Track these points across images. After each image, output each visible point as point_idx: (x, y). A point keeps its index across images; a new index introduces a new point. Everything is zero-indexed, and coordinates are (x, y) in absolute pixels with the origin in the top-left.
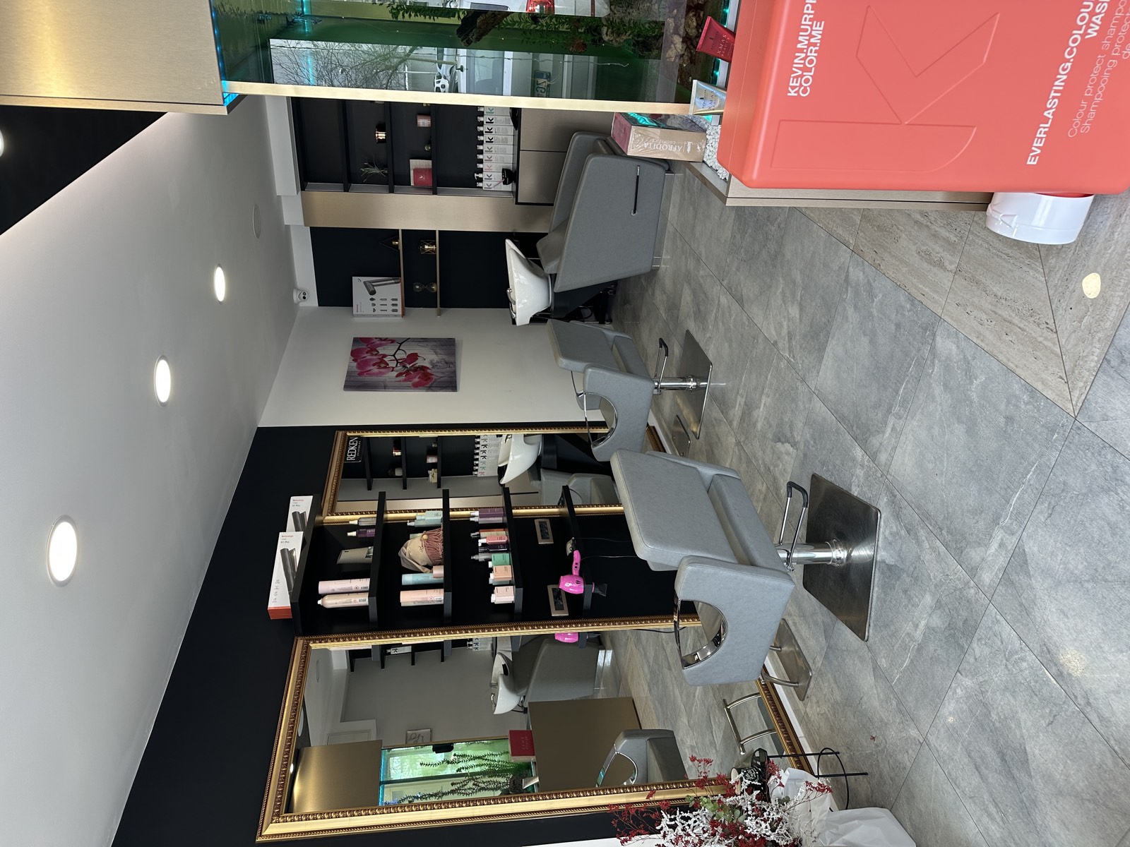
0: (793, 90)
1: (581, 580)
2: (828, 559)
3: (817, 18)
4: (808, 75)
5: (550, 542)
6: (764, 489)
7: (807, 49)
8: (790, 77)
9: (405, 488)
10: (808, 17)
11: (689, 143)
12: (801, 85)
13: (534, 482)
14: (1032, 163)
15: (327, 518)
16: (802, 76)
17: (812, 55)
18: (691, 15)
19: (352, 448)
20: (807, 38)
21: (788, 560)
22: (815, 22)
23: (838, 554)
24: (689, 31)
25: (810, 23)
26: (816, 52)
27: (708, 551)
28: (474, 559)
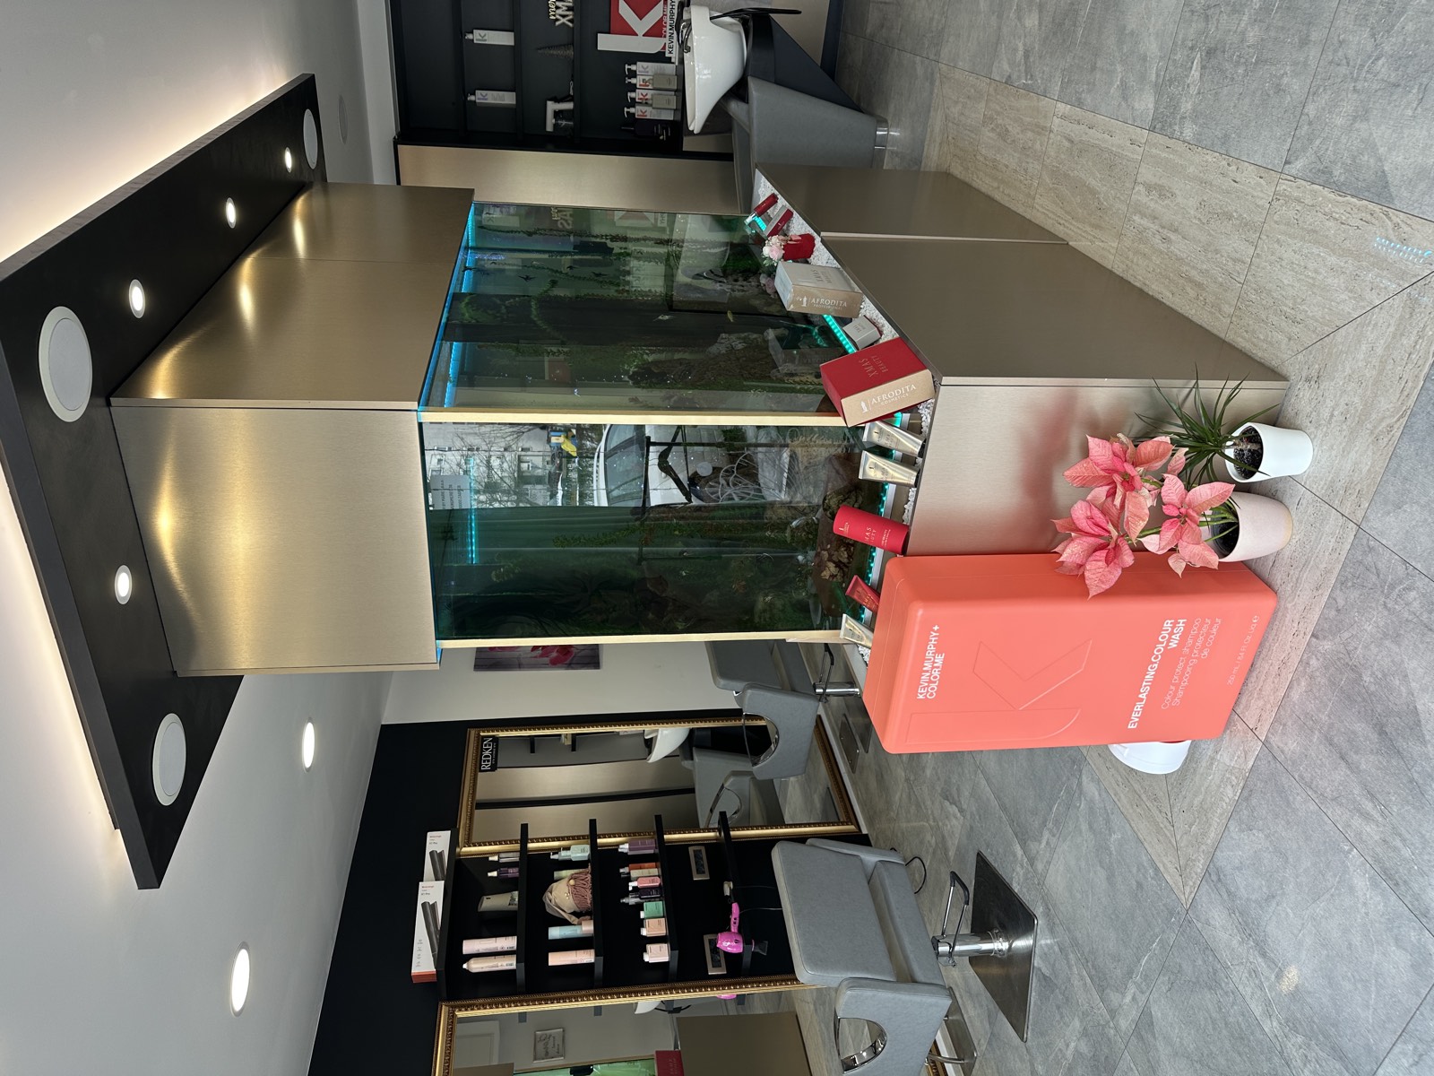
0: (921, 695)
1: (740, 939)
2: (990, 951)
3: (938, 651)
4: (934, 685)
5: (705, 877)
6: (933, 841)
7: (932, 670)
8: (918, 687)
9: (533, 751)
10: (931, 651)
12: (928, 692)
13: (686, 762)
14: (1132, 727)
15: (464, 849)
16: (928, 686)
17: (936, 673)
19: (487, 753)
20: (931, 664)
21: (950, 954)
22: (937, 654)
23: (1000, 945)
25: (933, 655)
26: (939, 671)
27: (867, 970)
28: (624, 903)
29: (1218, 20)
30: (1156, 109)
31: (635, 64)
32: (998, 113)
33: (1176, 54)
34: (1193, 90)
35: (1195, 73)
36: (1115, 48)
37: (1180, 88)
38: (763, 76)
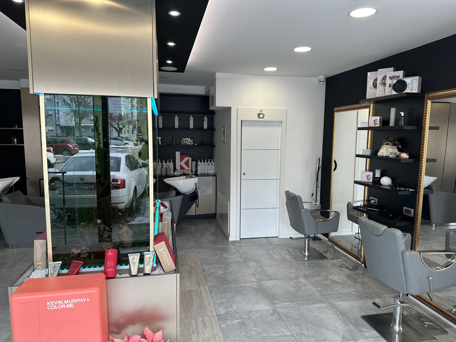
0: (50, 303)
3: (75, 304)
4: (55, 307)
7: (64, 304)
8: (54, 301)
10: (75, 301)
11: (41, 263)
12: (51, 306)
16: (55, 305)
17: (62, 307)
18: (87, 254)
20: (68, 303)
22: (73, 304)
24: (82, 255)
25: (73, 302)
26: (64, 307)
29: (250, 322)
30: (222, 314)
31: (172, 162)
32: (194, 270)
33: (237, 314)
34: (233, 323)
35: (236, 321)
36: (229, 297)
37: (231, 319)
38: (183, 200)
